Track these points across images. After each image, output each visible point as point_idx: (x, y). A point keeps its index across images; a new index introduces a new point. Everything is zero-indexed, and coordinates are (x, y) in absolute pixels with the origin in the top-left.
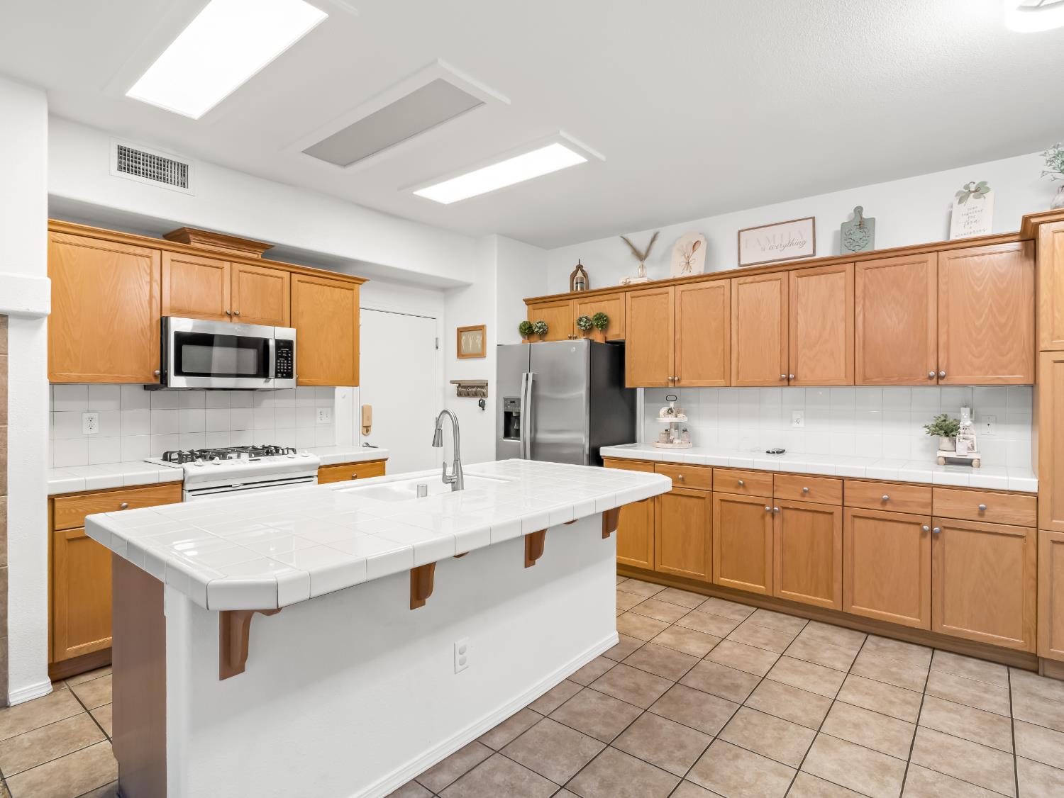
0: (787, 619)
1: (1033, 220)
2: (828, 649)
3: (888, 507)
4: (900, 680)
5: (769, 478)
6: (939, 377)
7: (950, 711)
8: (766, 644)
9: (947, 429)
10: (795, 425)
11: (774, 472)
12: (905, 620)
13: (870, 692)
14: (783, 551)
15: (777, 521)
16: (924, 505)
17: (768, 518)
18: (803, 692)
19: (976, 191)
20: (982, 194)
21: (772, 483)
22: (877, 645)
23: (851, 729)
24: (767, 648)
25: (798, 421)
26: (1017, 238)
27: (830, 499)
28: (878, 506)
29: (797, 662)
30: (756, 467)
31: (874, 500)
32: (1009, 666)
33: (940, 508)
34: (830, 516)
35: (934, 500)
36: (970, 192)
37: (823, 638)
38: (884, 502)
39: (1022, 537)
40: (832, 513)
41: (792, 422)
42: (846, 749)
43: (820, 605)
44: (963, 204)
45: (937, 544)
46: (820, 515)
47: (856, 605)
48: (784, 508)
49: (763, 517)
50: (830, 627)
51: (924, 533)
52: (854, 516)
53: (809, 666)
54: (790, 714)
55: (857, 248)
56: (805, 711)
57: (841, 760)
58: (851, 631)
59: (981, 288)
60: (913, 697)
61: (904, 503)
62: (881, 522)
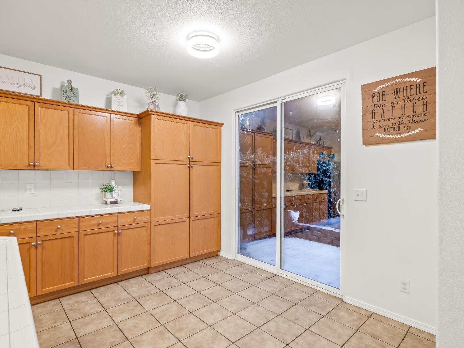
0: (47, 304)
1: (150, 112)
2: (84, 306)
3: (100, 227)
4: (123, 300)
5: (34, 225)
6: (111, 167)
7: (148, 300)
8: (55, 322)
9: (110, 189)
10: (28, 192)
11: (36, 222)
12: (107, 275)
13: (122, 311)
14: (43, 266)
15: (39, 250)
16: (114, 222)
17: (33, 250)
18: (101, 330)
19: (120, 93)
20: (123, 95)
21: (35, 228)
22: (99, 292)
23: (136, 329)
24: (58, 324)
25: (30, 190)
26: (136, 116)
27: (72, 229)
28: (96, 227)
29: (81, 320)
30: (23, 220)
31: (94, 225)
32: (141, 276)
33: (121, 221)
34: (72, 238)
35: (119, 219)
36: (118, 93)
37: (75, 302)
38: (99, 225)
39: (146, 226)
40: (73, 237)
41: (26, 191)
42: (144, 337)
43: (69, 287)
44: (116, 96)
45: (120, 237)
46: (66, 239)
47: (86, 279)
48: (43, 241)
49: (29, 250)
50: (72, 296)
51: (115, 234)
52: (84, 235)
53: (88, 318)
54: (110, 343)
55: (71, 101)
56: (113, 337)
57: (148, 343)
58: (81, 293)
59: (125, 132)
60: (135, 303)
61: (107, 223)
62: (97, 234)
